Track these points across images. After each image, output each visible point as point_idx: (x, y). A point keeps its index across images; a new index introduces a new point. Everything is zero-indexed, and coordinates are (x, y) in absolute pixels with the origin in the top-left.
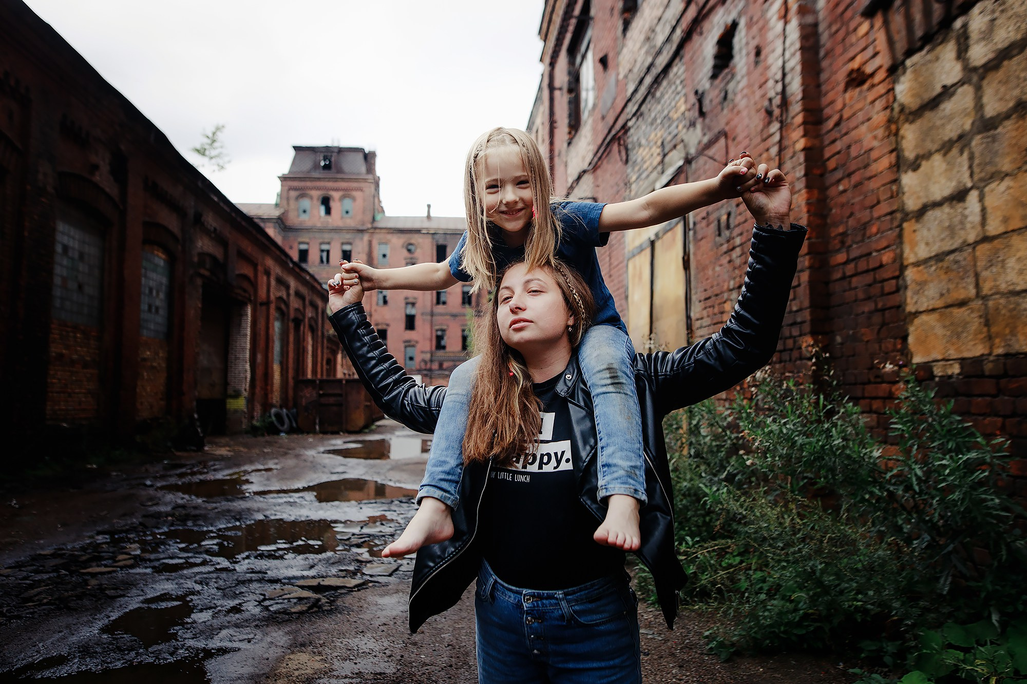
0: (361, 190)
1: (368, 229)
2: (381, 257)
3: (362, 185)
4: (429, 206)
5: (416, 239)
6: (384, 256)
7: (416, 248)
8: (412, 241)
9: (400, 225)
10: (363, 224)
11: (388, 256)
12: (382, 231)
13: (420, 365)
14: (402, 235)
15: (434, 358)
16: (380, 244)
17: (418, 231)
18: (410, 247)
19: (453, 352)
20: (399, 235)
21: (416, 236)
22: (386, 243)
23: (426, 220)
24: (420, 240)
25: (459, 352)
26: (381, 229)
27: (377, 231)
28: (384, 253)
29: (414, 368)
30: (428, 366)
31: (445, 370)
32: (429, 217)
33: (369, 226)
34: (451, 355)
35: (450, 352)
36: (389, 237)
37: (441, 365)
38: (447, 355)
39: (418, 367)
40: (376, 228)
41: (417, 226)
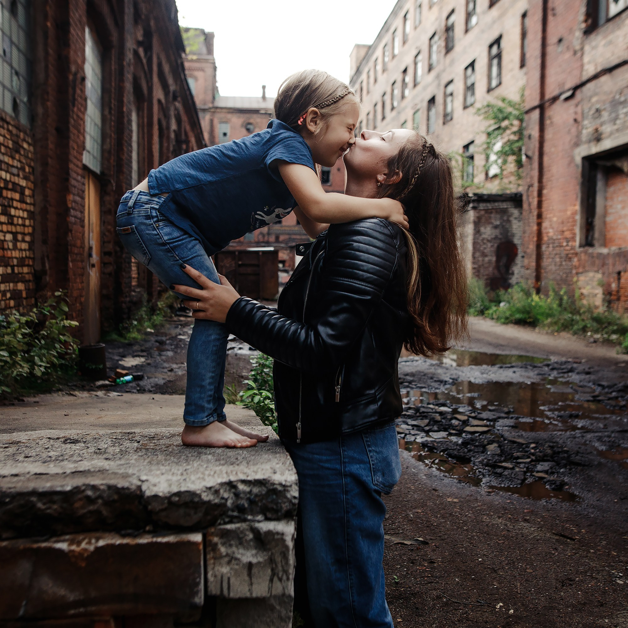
0: (202, 70)
1: (210, 108)
2: (221, 135)
3: (203, 65)
4: (264, 87)
5: (255, 119)
6: (225, 134)
7: (255, 128)
8: (251, 121)
9: (239, 105)
10: (205, 104)
11: (228, 134)
12: (224, 110)
13: (258, 237)
14: (242, 115)
15: (271, 231)
16: (221, 122)
17: (256, 111)
18: (249, 126)
19: (288, 226)
20: (238, 115)
21: (255, 116)
22: (226, 122)
23: (261, 100)
24: (258, 120)
25: (294, 226)
26: (222, 108)
27: (218, 110)
28: (225, 131)
29: (253, 241)
30: (266, 238)
31: (281, 242)
32: (264, 97)
33: (211, 105)
34: (287, 228)
35: (285, 226)
36: (229, 116)
37: (277, 238)
38: (283, 229)
39: (256, 240)
40: (217, 108)
41: (254, 106)
